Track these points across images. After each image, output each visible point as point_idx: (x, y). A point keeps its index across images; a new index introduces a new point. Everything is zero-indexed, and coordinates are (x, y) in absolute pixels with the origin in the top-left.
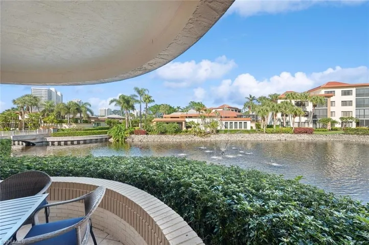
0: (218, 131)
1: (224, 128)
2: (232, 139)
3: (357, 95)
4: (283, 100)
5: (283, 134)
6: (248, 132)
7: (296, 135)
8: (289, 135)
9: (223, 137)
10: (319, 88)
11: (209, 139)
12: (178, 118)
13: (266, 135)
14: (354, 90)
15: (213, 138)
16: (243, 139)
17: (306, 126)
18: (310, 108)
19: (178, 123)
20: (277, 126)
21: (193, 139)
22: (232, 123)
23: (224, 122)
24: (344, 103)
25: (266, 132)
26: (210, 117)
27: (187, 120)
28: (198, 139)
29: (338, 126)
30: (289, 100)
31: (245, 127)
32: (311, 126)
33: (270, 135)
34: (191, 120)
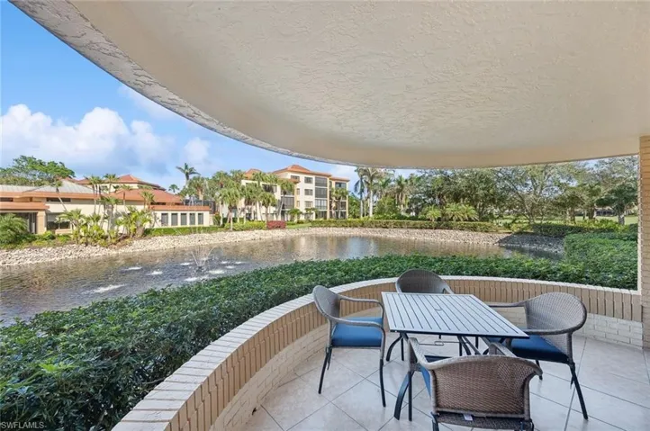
0: (147, 233)
1: (158, 225)
2: (181, 245)
3: (316, 184)
4: (250, 182)
5: (256, 231)
6: (207, 230)
7: (270, 231)
8: (262, 231)
9: (162, 244)
10: (286, 170)
11: (129, 250)
12: (10, 200)
13: (234, 233)
14: (314, 177)
15: (139, 247)
16: (202, 243)
17: (275, 219)
18: (278, 195)
19: (18, 215)
20: (242, 219)
21: (82, 255)
22: (176, 214)
23: (159, 214)
24: (308, 192)
25: (234, 230)
26: (128, 202)
27: (54, 208)
28: (97, 252)
29: (302, 218)
30: (256, 182)
31: (201, 221)
32: (280, 219)
33: (240, 233)
34: (70, 207)
